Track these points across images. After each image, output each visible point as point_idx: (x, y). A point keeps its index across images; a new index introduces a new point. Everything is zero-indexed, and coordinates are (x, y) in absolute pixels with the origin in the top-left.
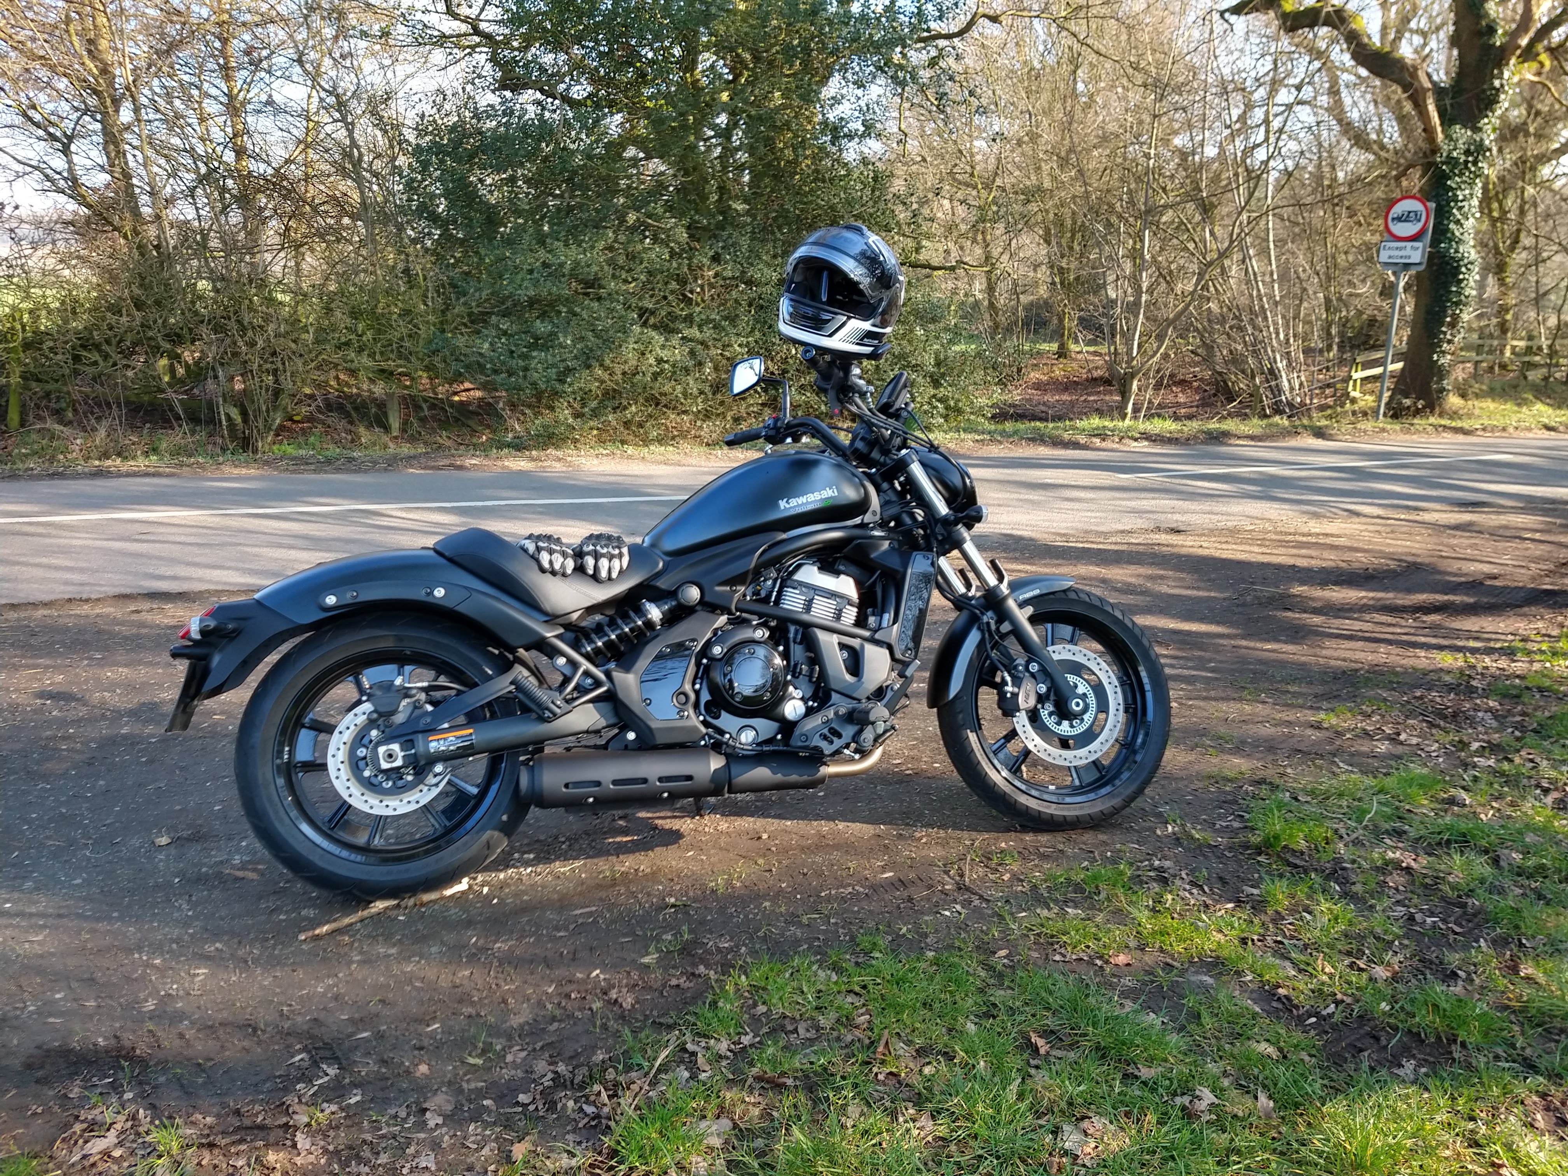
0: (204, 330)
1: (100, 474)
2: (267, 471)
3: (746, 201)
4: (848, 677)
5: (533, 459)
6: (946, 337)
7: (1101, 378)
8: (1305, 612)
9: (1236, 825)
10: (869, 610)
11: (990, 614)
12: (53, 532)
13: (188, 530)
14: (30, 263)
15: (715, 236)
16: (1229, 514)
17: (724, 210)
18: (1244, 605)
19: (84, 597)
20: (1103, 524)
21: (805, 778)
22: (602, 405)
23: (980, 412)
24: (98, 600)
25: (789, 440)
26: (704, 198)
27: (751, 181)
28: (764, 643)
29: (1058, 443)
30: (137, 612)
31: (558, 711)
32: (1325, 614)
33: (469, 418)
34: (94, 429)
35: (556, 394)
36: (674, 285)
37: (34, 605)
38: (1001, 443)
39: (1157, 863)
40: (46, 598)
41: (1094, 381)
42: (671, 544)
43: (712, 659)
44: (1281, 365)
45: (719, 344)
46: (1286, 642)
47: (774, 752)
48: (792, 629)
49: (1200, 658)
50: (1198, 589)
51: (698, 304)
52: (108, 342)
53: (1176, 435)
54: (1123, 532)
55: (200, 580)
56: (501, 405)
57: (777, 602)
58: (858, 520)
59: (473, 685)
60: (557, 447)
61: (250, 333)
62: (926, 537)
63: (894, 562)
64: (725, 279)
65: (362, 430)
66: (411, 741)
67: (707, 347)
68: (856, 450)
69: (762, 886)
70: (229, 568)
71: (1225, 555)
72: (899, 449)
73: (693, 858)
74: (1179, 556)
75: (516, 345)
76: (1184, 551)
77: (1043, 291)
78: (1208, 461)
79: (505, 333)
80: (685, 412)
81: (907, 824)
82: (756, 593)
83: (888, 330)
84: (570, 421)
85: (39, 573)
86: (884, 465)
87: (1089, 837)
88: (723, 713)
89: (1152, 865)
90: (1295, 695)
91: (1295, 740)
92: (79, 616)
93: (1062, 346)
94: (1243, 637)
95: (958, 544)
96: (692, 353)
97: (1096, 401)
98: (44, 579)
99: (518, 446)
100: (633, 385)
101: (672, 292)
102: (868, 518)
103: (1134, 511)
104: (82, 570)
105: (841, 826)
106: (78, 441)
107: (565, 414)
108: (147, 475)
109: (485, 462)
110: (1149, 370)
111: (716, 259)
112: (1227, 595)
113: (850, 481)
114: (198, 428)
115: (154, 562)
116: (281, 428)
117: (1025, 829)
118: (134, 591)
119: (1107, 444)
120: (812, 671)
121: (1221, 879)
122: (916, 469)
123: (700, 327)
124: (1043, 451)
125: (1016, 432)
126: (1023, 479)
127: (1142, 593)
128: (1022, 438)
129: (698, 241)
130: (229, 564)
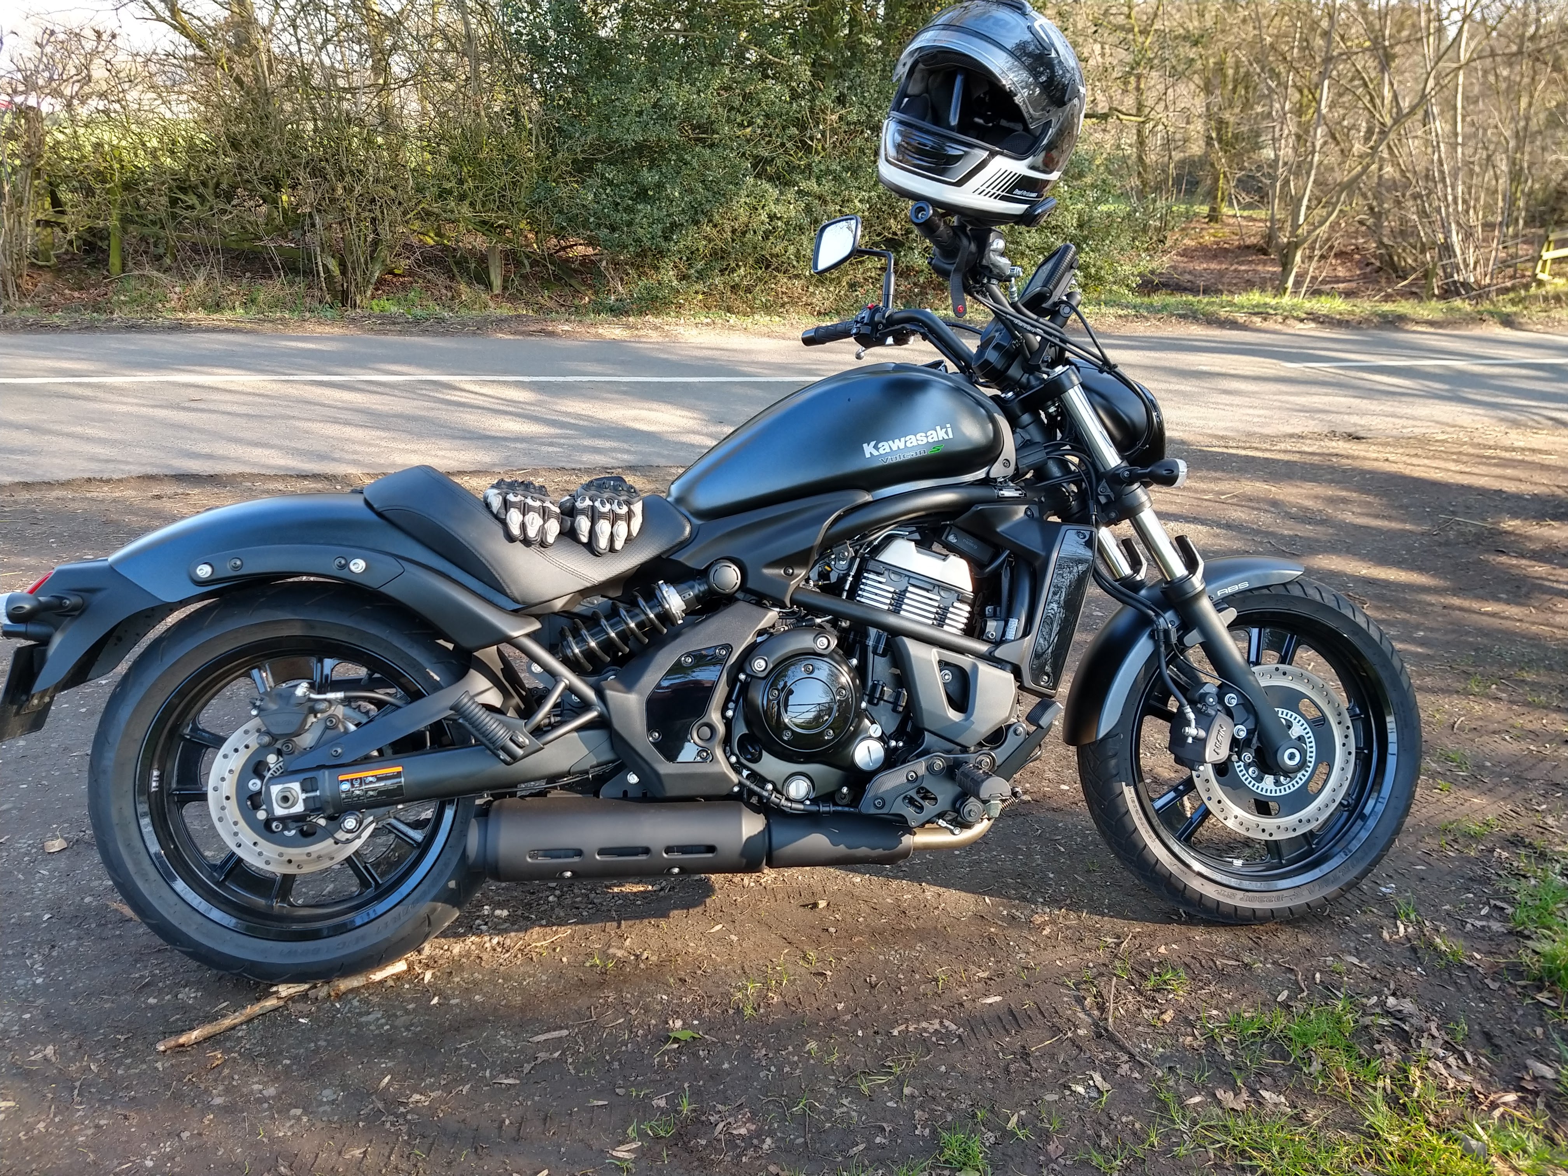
0: (302, 175)
1: (178, 327)
2: (352, 331)
3: (879, 36)
4: (954, 715)
5: (628, 327)
6: (1092, 195)
7: (1255, 246)
8: (1523, 557)
9: (1496, 926)
10: (989, 609)
11: (1169, 615)
12: (101, 394)
13: (244, 398)
14: (128, 97)
15: (841, 76)
16: (1414, 418)
17: (853, 43)
18: (1447, 543)
19: (105, 476)
20: (1268, 425)
21: (880, 851)
22: (708, 267)
23: (1122, 282)
24: (120, 480)
25: (890, 340)
26: (832, 30)
27: (886, 14)
28: (830, 656)
29: (1212, 321)
30: (159, 497)
31: (520, 752)
32: (1549, 561)
33: (571, 277)
34: (193, 278)
35: (661, 253)
36: (794, 131)
37: (49, 485)
38: (1147, 319)
39: (1391, 1001)
40: (63, 476)
41: (1247, 249)
42: (706, 499)
43: (752, 677)
44: (1456, 239)
45: (839, 200)
46: (1508, 602)
47: (835, 813)
48: (873, 632)
49: (1405, 623)
50: (1389, 518)
51: (817, 153)
52: (204, 184)
53: (1346, 317)
54: (1291, 436)
55: (237, 460)
56: (604, 263)
57: (853, 592)
58: (981, 474)
59: (414, 696)
60: (658, 313)
61: (348, 178)
62: (1082, 496)
63: (1032, 541)
64: (848, 124)
65: (463, 287)
66: (313, 779)
67: (825, 202)
68: (987, 363)
69: (809, 1008)
70: (272, 447)
71: (1418, 473)
72: (1053, 365)
73: (721, 938)
74: (1363, 472)
75: (622, 197)
76: (1368, 465)
77: (1196, 149)
78: (1384, 350)
79: (610, 183)
80: (797, 276)
81: (1023, 898)
82: (824, 575)
83: (1055, 176)
84: (675, 283)
85: (67, 444)
86: (1027, 387)
87: (1284, 938)
88: (765, 754)
89: (1382, 1004)
90: (1535, 687)
91: (1548, 765)
92: (92, 499)
93: (1213, 209)
94: (1456, 592)
95: (1130, 512)
96: (808, 209)
97: (1247, 271)
98: (72, 453)
99: (618, 311)
100: (743, 244)
101: (790, 138)
102: (997, 470)
103: (1303, 410)
104: (114, 443)
105: (930, 892)
106: (177, 289)
107: (669, 275)
108: (227, 330)
109: (578, 329)
110: (1315, 241)
111: (841, 100)
112: (1425, 528)
113: (974, 415)
114: (297, 279)
115: (195, 435)
116: (381, 282)
117: (1191, 921)
118: (161, 471)
119: (1269, 325)
120: (898, 696)
121: (1488, 1037)
122: (1076, 397)
123: (818, 179)
124: (1196, 331)
125: (1165, 307)
126: (1173, 365)
127: (1323, 522)
128: (1172, 315)
129: (823, 80)
130: (276, 441)
